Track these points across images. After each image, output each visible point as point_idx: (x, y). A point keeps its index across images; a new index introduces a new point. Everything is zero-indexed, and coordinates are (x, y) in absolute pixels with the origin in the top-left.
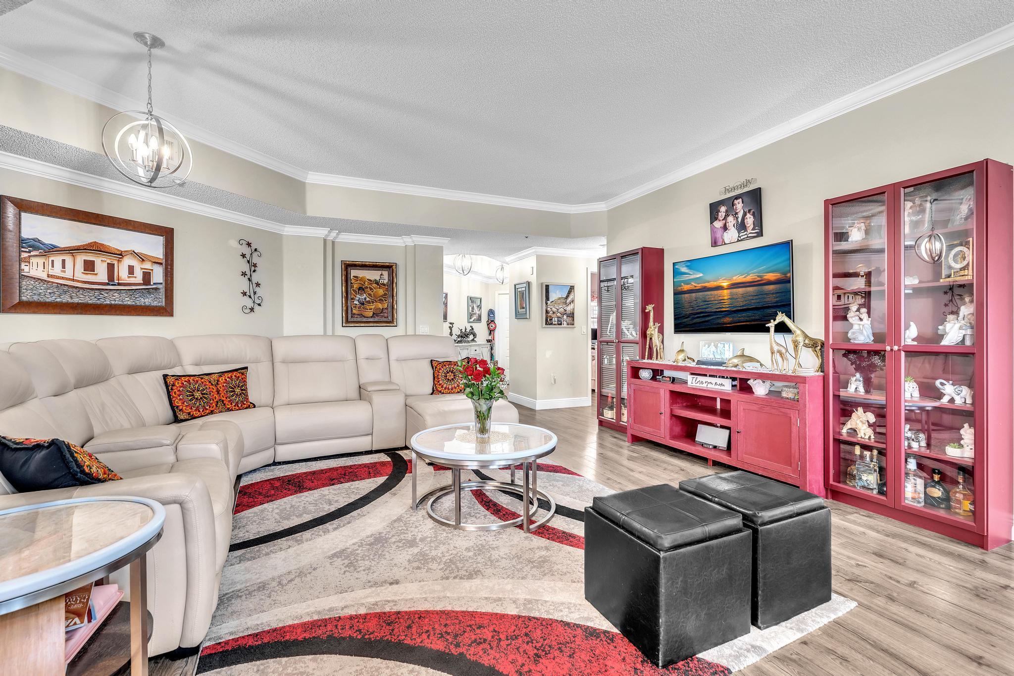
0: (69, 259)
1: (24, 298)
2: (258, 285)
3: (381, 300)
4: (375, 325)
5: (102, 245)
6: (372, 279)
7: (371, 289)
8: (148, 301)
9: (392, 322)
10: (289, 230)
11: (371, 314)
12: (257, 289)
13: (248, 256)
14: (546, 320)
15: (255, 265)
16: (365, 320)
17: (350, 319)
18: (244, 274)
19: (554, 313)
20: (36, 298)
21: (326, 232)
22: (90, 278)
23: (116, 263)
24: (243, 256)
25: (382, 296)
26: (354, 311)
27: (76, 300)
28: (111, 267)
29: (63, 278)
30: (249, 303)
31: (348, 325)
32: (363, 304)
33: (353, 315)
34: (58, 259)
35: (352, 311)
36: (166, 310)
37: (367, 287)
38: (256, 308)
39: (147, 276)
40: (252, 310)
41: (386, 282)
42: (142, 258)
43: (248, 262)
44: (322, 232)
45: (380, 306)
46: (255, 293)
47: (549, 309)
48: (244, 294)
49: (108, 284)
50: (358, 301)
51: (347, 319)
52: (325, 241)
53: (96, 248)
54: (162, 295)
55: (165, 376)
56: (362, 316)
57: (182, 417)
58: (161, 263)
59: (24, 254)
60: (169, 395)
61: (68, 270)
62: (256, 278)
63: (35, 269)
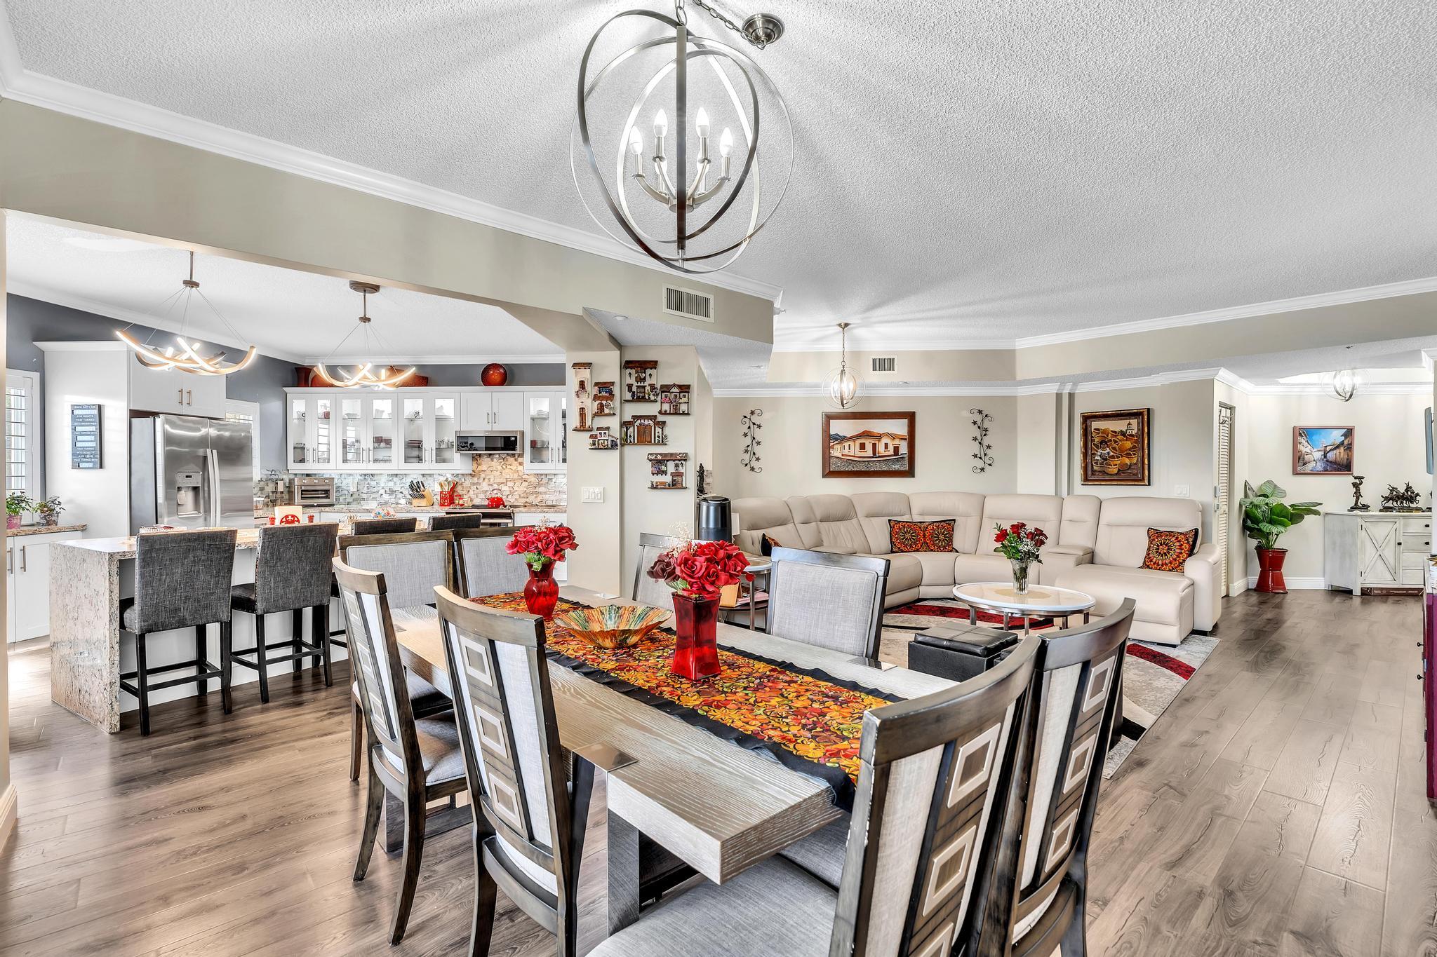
0: (852, 443)
1: (831, 469)
2: (989, 447)
3: (1129, 454)
4: (1119, 483)
5: (869, 432)
6: (1117, 430)
7: (1115, 442)
8: (896, 467)
9: (1143, 480)
10: (1022, 391)
11: (1116, 471)
12: (988, 451)
13: (979, 423)
15: (986, 430)
16: (1107, 478)
17: (1090, 476)
18: (975, 439)
20: (837, 469)
21: (1057, 387)
22: (863, 454)
23: (877, 442)
24: (975, 423)
25: (1129, 449)
26: (1095, 468)
27: (856, 469)
28: (874, 445)
29: (849, 456)
30: (980, 464)
31: (1086, 483)
32: (1106, 459)
33: (1093, 472)
34: (846, 445)
35: (1092, 467)
36: (910, 473)
37: (1111, 440)
38: (987, 467)
39: (896, 449)
40: (982, 469)
41: (1134, 432)
42: (893, 437)
43: (979, 427)
44: (1051, 388)
45: (1127, 461)
48: (975, 456)
49: (873, 457)
50: (1100, 456)
51: (1086, 476)
52: (1059, 396)
53: (866, 434)
54: (906, 462)
55: (890, 520)
56: (1104, 473)
57: (894, 550)
58: (906, 439)
59: (832, 444)
60: (891, 534)
61: (852, 450)
62: (986, 441)
63: (837, 452)
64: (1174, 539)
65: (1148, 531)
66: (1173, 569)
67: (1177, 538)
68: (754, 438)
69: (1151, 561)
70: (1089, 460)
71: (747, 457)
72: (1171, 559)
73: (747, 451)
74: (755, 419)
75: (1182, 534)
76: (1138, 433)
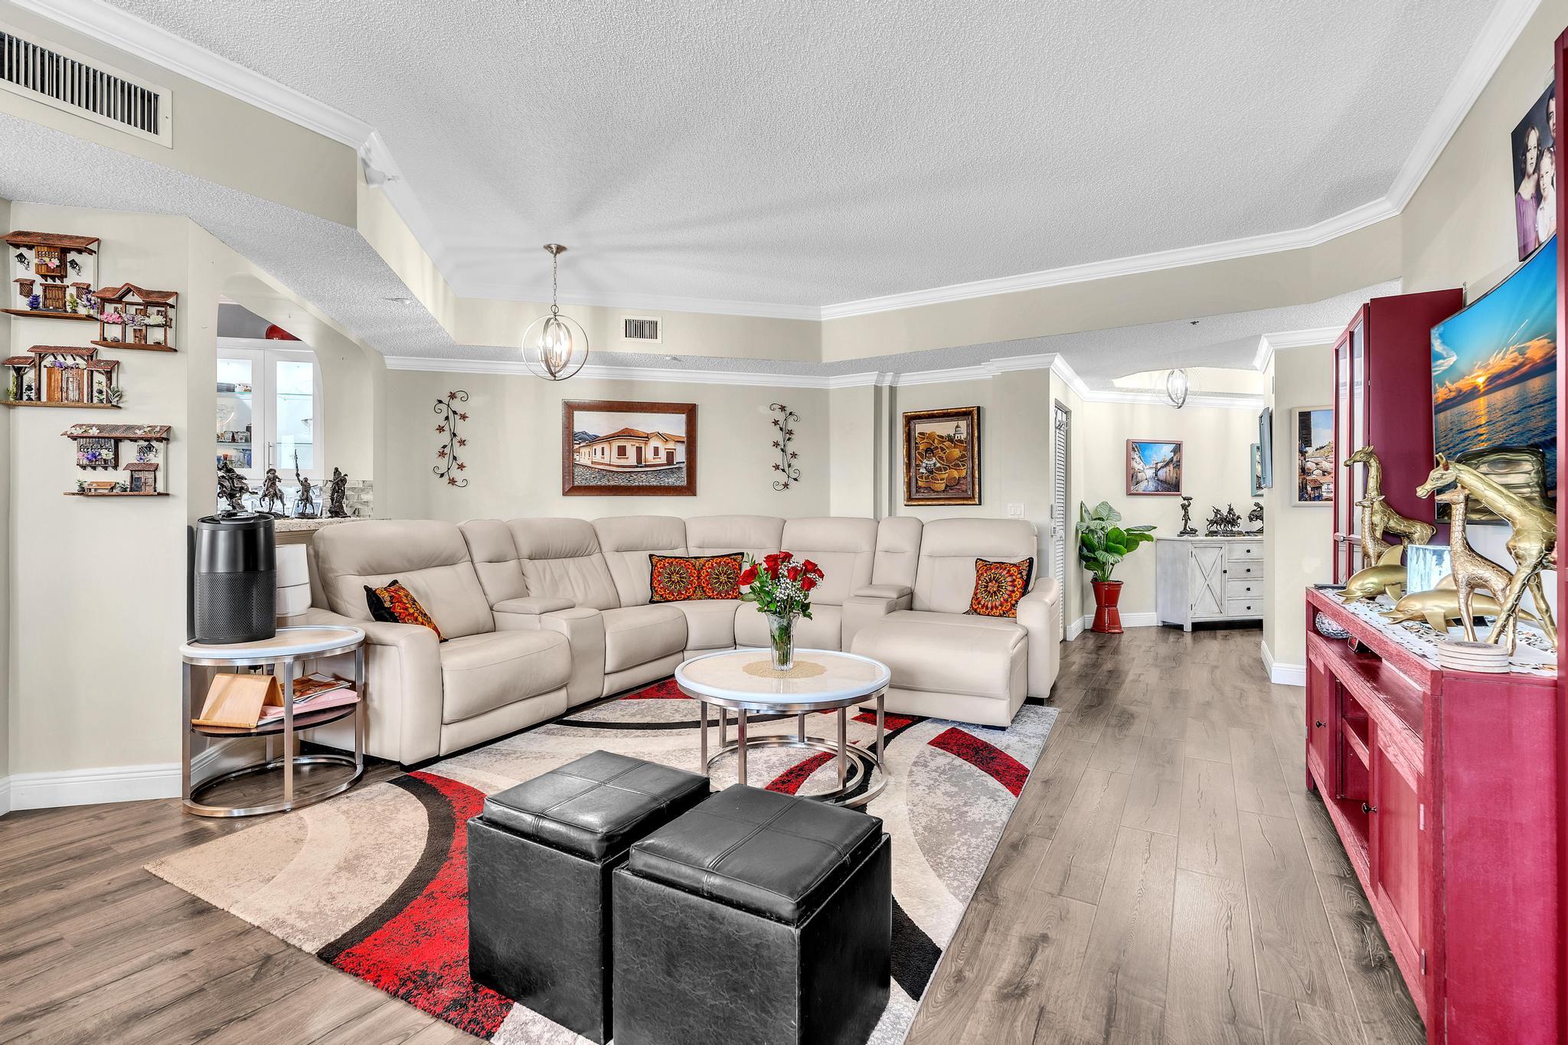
0: (606, 447)
1: (576, 483)
2: (794, 455)
3: (957, 465)
4: (946, 502)
5: (632, 430)
6: (944, 434)
8: (671, 481)
9: (973, 498)
10: (834, 383)
11: (944, 486)
12: (793, 462)
13: (781, 423)
14: (1303, 489)
15: (790, 432)
16: (933, 496)
17: (915, 495)
18: (776, 444)
19: (1324, 473)
20: (584, 483)
21: (875, 377)
22: (623, 462)
23: (642, 446)
24: (776, 423)
25: (958, 459)
26: (920, 484)
27: (612, 483)
28: (639, 450)
29: (602, 464)
30: (782, 478)
31: (910, 503)
32: (931, 472)
33: (918, 488)
34: (598, 448)
35: (917, 483)
36: (688, 489)
37: (937, 448)
38: (792, 482)
39: (670, 455)
40: (786, 485)
41: (963, 436)
42: (665, 438)
43: (781, 429)
44: (869, 379)
45: (956, 474)
46: (789, 466)
47: (1309, 465)
48: (777, 467)
49: (637, 466)
50: (926, 468)
51: (910, 494)
52: (878, 390)
53: (627, 434)
54: (684, 474)
55: (651, 556)
56: (930, 489)
57: (655, 599)
58: (683, 442)
59: (576, 447)
60: (652, 575)
61: (606, 456)
62: (791, 447)
63: (584, 457)
64: (1005, 572)
65: (976, 562)
66: (1004, 613)
67: (1009, 571)
68: (455, 435)
69: (979, 603)
70: (913, 473)
71: (443, 464)
72: (1002, 599)
73: (442, 454)
74: (456, 405)
75: (1014, 565)
76: (966, 438)
